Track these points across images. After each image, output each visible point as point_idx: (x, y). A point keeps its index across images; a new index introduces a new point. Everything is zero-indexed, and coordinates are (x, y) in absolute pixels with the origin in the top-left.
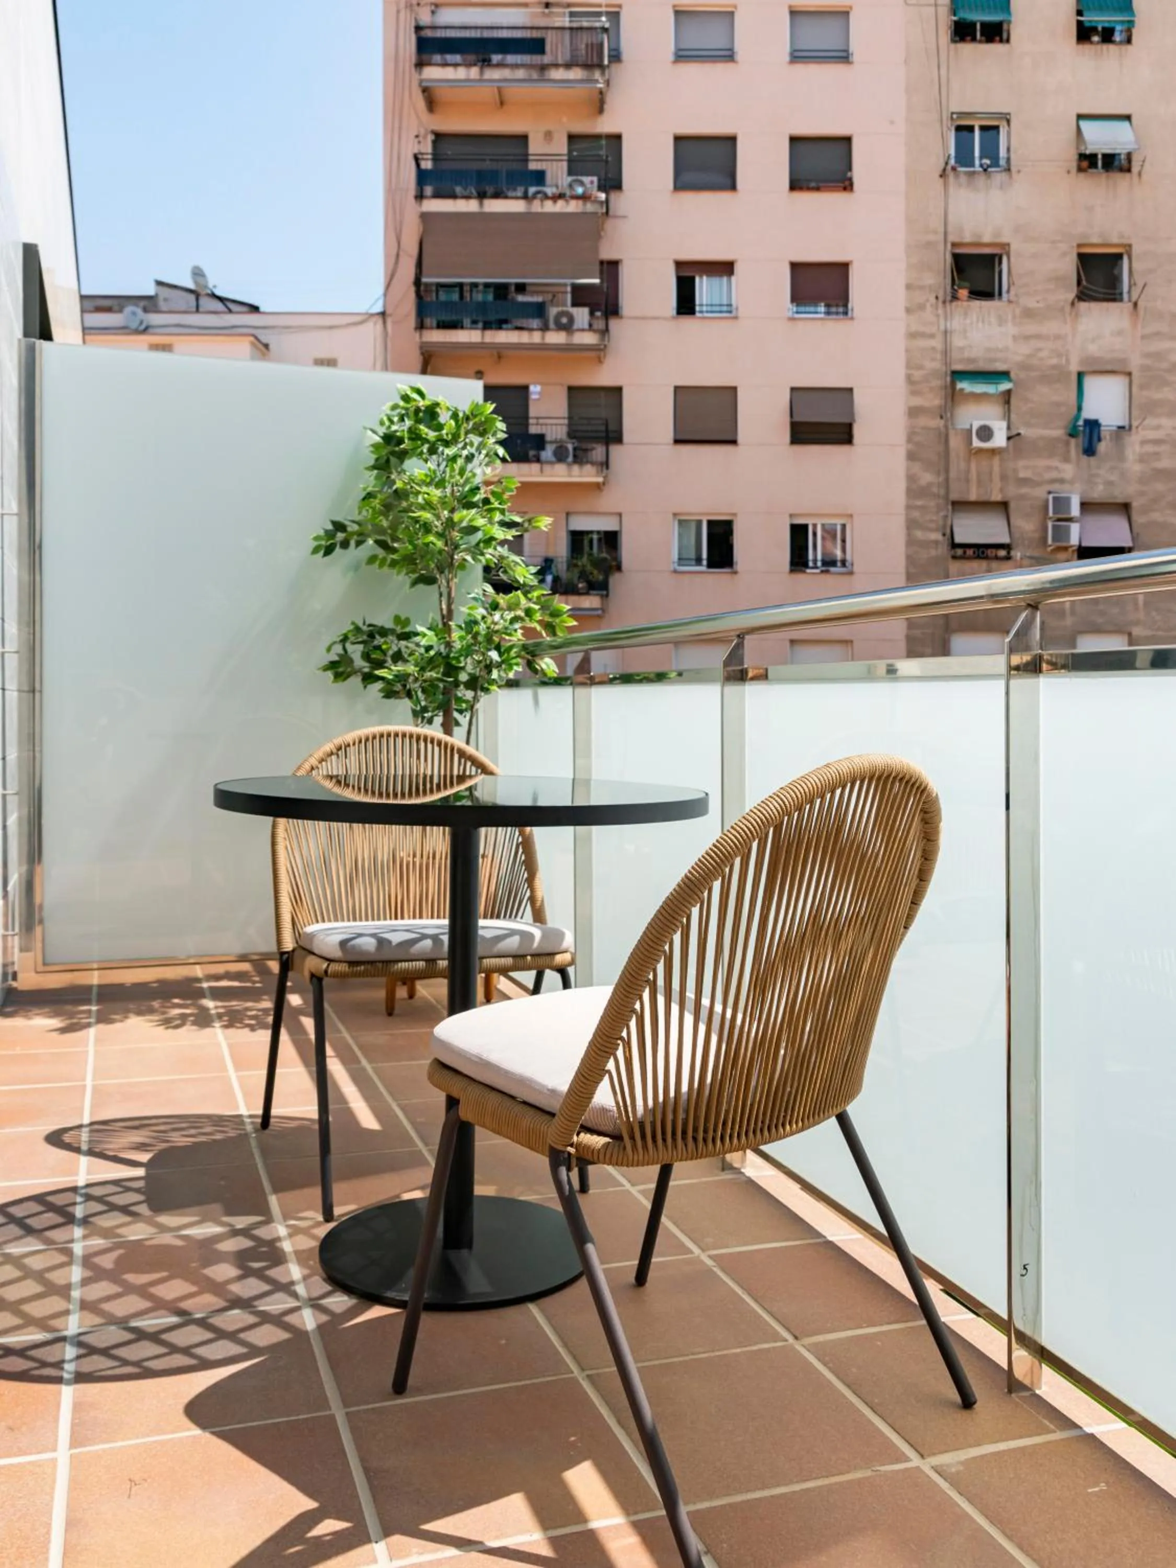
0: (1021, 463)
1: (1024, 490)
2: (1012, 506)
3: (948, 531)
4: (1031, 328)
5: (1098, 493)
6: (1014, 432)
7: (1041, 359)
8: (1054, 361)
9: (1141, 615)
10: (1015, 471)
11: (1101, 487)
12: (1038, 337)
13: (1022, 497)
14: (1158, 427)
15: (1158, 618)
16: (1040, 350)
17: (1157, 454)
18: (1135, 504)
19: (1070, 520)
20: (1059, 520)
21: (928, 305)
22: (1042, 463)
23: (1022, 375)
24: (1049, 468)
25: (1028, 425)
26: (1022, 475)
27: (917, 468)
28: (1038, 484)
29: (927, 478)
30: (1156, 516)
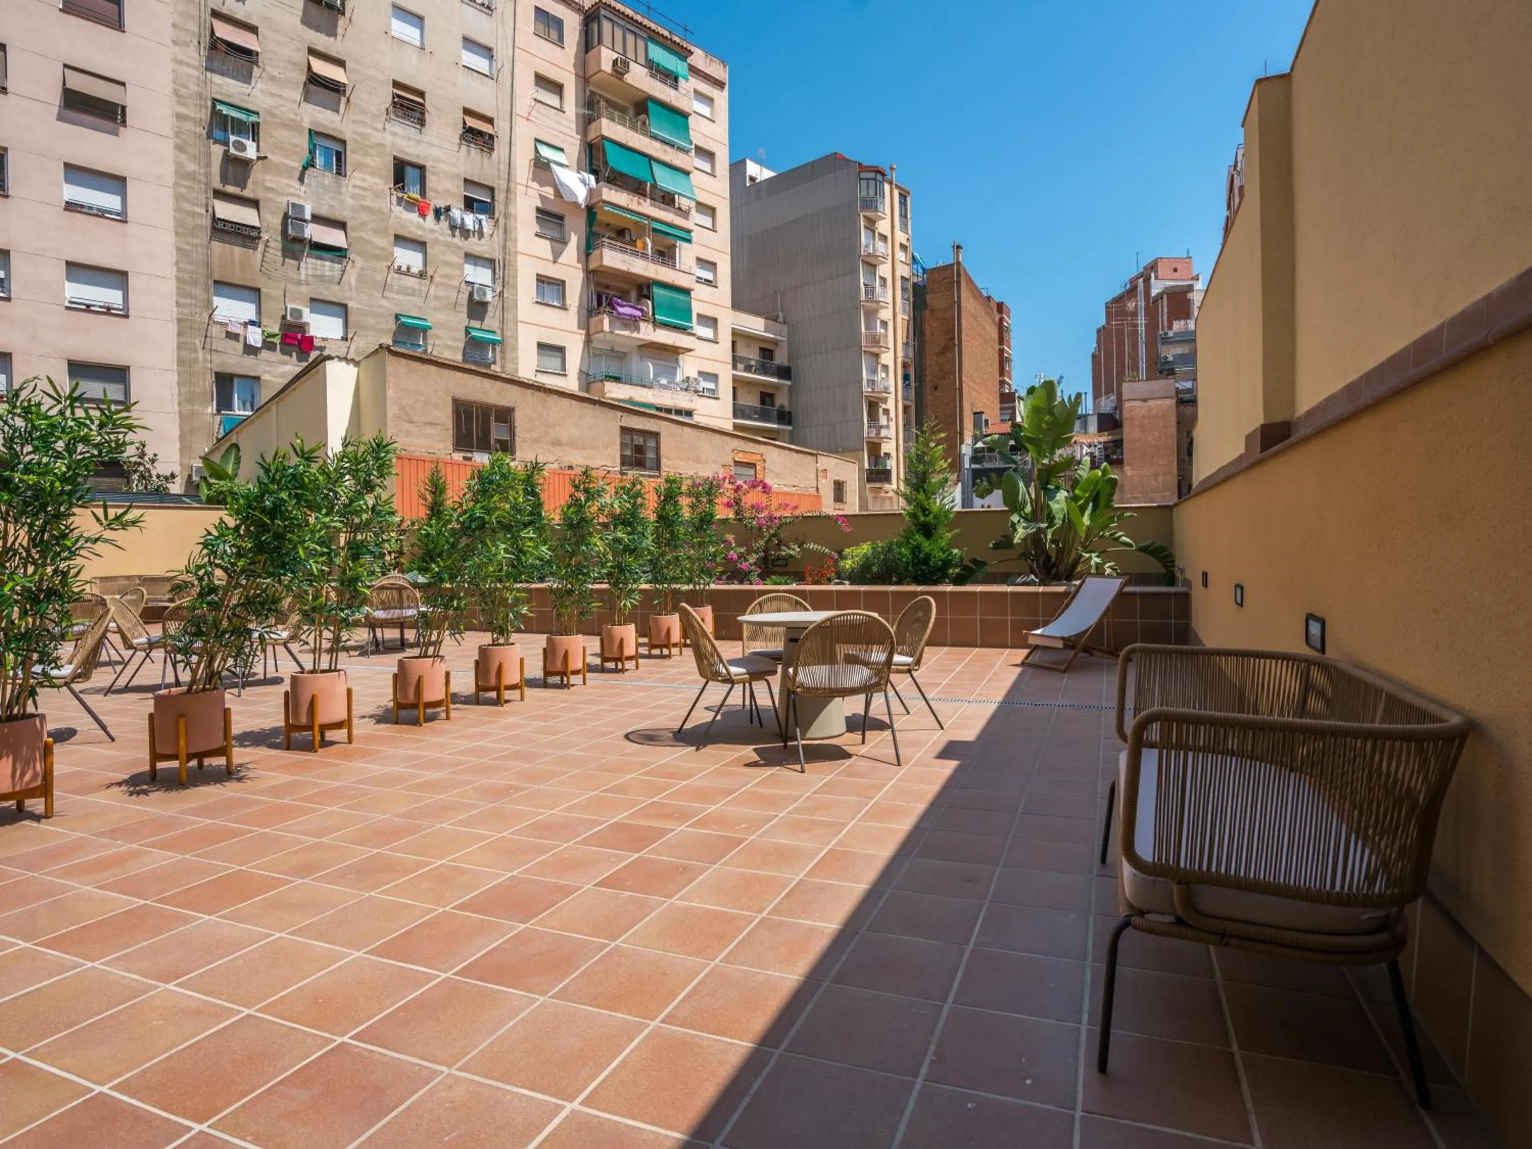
0: (268, 177)
1: (270, 195)
2: (261, 204)
3: (210, 209)
4: (275, 89)
5: (324, 211)
6: (262, 155)
7: (281, 112)
8: (292, 116)
9: (354, 294)
10: (264, 180)
11: (325, 208)
12: (280, 96)
13: (270, 200)
14: (364, 180)
15: (365, 298)
16: (282, 106)
17: (364, 196)
18: (349, 224)
19: (305, 221)
20: (296, 219)
21: (192, 45)
22: (284, 181)
23: (269, 118)
24: (288, 185)
25: (274, 153)
26: (269, 184)
27: (183, 158)
28: (280, 194)
29: (192, 167)
30: (362, 234)
